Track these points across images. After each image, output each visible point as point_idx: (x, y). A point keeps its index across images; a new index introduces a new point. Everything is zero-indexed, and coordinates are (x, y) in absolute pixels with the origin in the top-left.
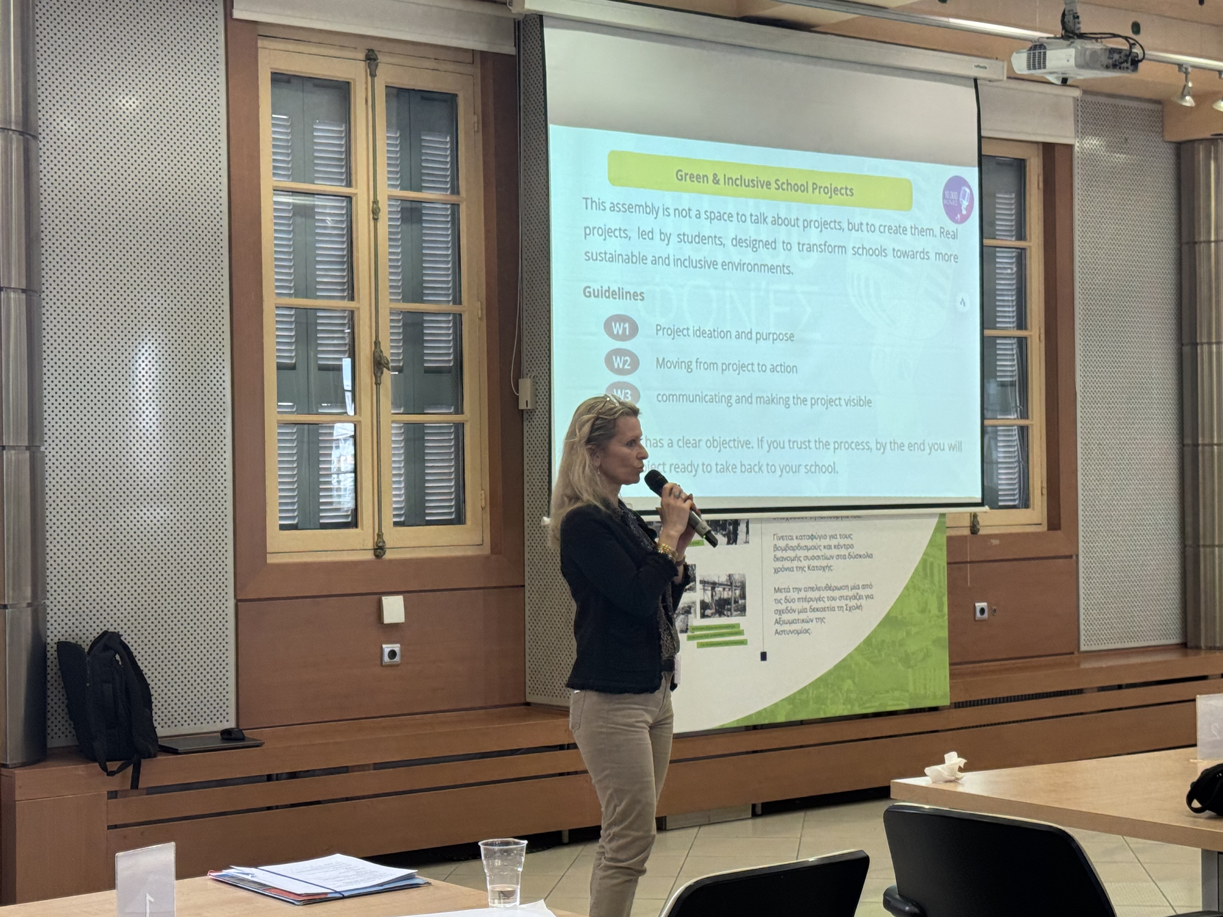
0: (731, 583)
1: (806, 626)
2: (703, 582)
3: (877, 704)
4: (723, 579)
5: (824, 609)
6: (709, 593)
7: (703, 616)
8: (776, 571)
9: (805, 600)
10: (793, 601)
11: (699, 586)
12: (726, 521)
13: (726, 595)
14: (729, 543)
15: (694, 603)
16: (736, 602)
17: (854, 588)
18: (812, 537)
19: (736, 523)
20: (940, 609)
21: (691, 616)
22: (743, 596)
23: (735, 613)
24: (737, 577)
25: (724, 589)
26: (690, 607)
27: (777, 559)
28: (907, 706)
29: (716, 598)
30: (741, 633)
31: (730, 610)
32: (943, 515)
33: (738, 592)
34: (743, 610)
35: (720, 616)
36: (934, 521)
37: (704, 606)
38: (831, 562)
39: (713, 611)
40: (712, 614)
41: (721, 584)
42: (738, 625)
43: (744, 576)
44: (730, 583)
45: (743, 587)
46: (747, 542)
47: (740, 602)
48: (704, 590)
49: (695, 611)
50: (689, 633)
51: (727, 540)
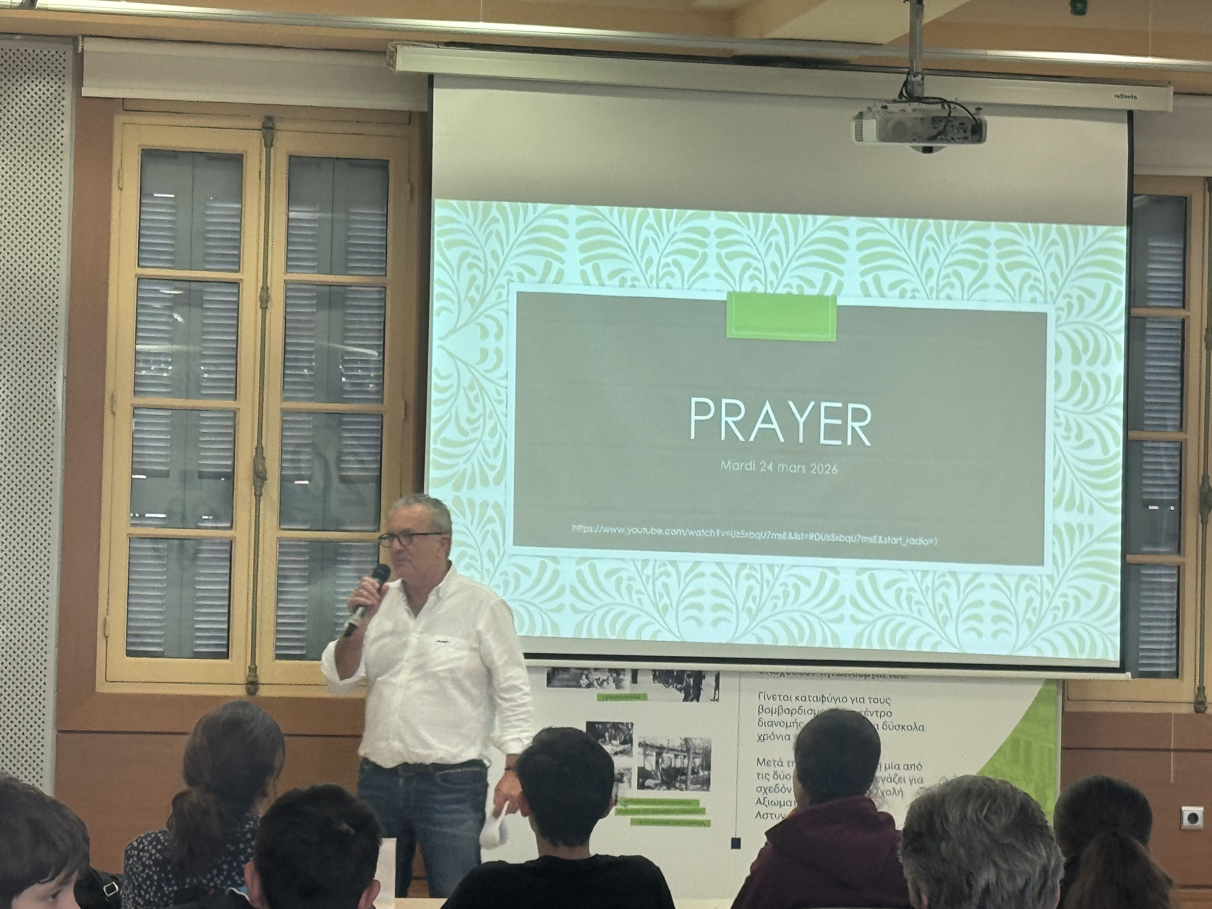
0: (688, 750)
2: (644, 745)
4: (677, 743)
6: (653, 759)
7: (643, 787)
8: (762, 738)
11: (637, 750)
12: (683, 672)
13: (678, 763)
14: (685, 699)
15: (629, 770)
16: (695, 773)
17: (890, 767)
18: (822, 699)
19: (699, 676)
22: (707, 767)
23: (692, 787)
24: (697, 742)
25: (676, 756)
26: (622, 774)
27: (763, 723)
29: (664, 766)
30: (702, 811)
31: (685, 782)
33: (698, 761)
34: (706, 783)
35: (669, 788)
36: (1034, 689)
37: (643, 774)
39: (658, 782)
40: (656, 785)
41: (672, 750)
42: (697, 802)
43: (709, 741)
44: (687, 748)
45: (706, 755)
46: (714, 700)
47: (701, 773)
48: (645, 755)
49: (630, 781)
51: (683, 695)
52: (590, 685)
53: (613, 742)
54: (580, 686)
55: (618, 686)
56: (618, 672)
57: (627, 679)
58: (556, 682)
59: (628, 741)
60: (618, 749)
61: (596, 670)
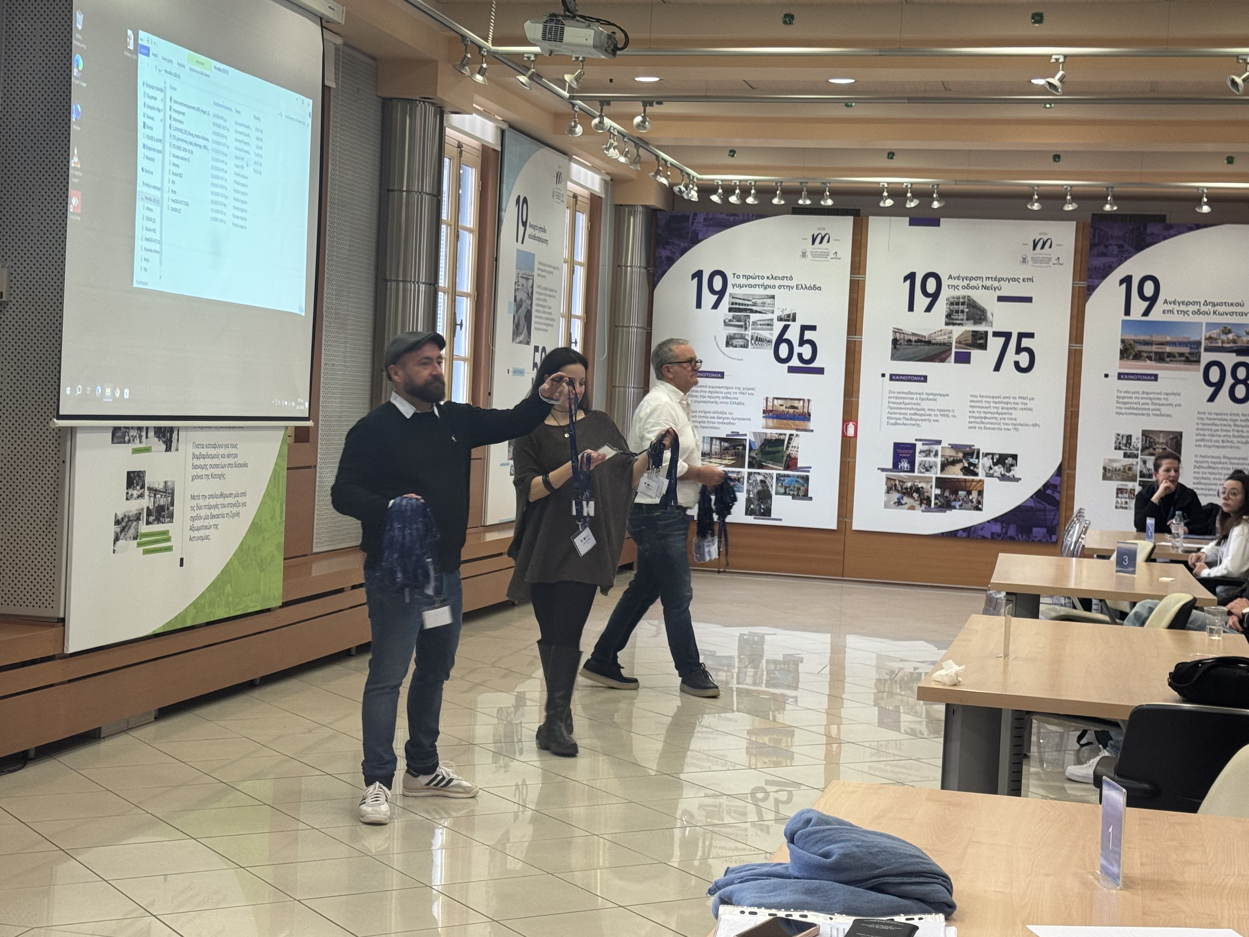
1: (207, 532)
2: (150, 489)
3: (242, 606)
4: (161, 486)
5: (217, 516)
6: (152, 500)
7: (148, 523)
8: (194, 478)
9: (209, 507)
10: (200, 508)
11: (147, 493)
12: (165, 428)
13: (162, 502)
14: (166, 451)
15: (143, 510)
16: (168, 509)
17: (237, 496)
18: (214, 446)
19: (171, 430)
20: (281, 517)
21: (140, 522)
22: (172, 504)
23: (167, 520)
24: (169, 484)
25: (161, 496)
26: (140, 514)
27: (195, 467)
28: (258, 608)
29: (156, 505)
30: (169, 539)
31: (164, 517)
32: (287, 427)
33: (169, 499)
34: (171, 517)
35: (157, 523)
36: (282, 433)
37: (149, 512)
38: (225, 471)
39: (154, 517)
40: (153, 521)
41: (160, 491)
42: (166, 533)
43: (173, 483)
44: (166, 489)
45: (173, 494)
46: (177, 450)
47: (170, 509)
48: (150, 497)
49: (143, 518)
50: (138, 540)
51: (164, 447)
52: (129, 442)
53: (138, 488)
54: (124, 442)
55: (141, 442)
56: (140, 429)
57: (144, 434)
58: (115, 440)
59: (143, 487)
60: (139, 493)
61: (132, 428)
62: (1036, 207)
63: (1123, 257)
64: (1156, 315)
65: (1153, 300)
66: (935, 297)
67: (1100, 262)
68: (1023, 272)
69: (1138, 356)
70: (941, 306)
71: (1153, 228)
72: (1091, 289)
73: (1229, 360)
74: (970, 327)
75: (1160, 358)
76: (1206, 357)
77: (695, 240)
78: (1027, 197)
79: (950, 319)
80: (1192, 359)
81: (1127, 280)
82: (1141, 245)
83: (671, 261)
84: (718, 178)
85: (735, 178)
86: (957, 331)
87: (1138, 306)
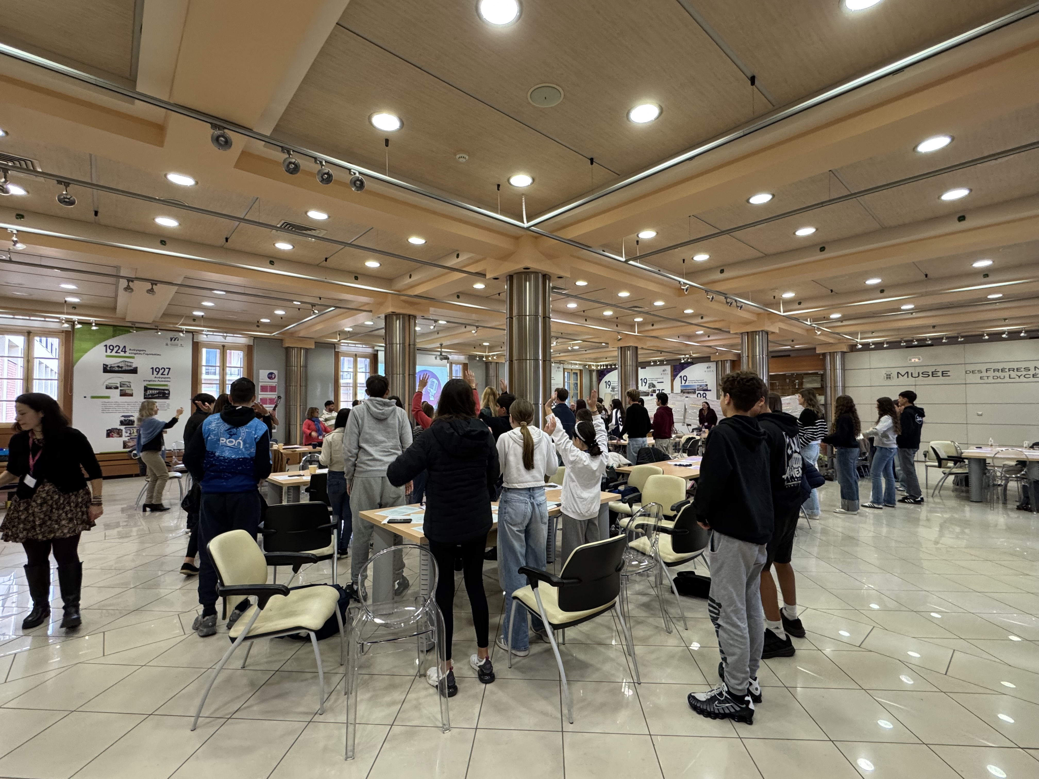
62: (652, 364)
63: (680, 372)
64: (687, 384)
65: (686, 381)
66: (646, 383)
67: (675, 373)
68: (661, 377)
69: (684, 393)
70: (647, 385)
71: (685, 365)
72: (674, 379)
73: (702, 392)
74: (653, 389)
75: (688, 393)
76: (697, 392)
77: (605, 375)
78: (650, 362)
79: (649, 388)
80: (694, 393)
81: (681, 377)
82: (683, 369)
83: (601, 380)
84: (599, 364)
85: (602, 363)
86: (650, 390)
87: (683, 382)
